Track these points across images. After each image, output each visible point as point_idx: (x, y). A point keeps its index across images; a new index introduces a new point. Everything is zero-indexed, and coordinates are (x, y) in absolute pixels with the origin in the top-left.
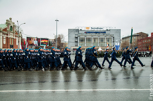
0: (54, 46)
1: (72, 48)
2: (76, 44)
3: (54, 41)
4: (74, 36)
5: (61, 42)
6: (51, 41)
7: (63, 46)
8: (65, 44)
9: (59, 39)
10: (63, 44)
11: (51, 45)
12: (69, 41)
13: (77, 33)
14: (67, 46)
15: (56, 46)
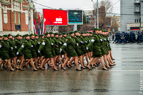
2: (137, 17)
3: (92, 14)
4: (133, 2)
5: (107, 15)
7: (110, 23)
8: (115, 18)
9: (101, 10)
10: (109, 19)
14: (118, 22)
15: (97, 24)
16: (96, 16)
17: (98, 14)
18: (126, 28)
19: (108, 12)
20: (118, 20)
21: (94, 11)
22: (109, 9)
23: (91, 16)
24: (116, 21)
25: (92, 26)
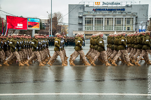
0: (47, 30)
1: (74, 33)
2: (80, 27)
3: (47, 22)
4: (77, 15)
5: (59, 24)
6: (43, 22)
7: (61, 30)
8: (64, 27)
9: (54, 20)
10: (60, 27)
11: (44, 29)
12: (69, 22)
13: (81, 11)
14: (67, 29)
15: (50, 30)
16: (50, 24)
17: (51, 23)
18: (73, 34)
19: (59, 21)
21: (48, 20)
22: (60, 19)
23: (46, 24)
24: (65, 29)
25: (47, 31)
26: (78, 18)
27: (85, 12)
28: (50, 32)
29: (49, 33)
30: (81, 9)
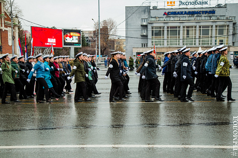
0: (93, 47)
1: (135, 51)
2: (144, 41)
3: (92, 35)
4: (139, 23)
5: (110, 38)
6: (86, 36)
7: (114, 46)
8: (119, 42)
9: (104, 31)
10: (113, 41)
11: (88, 45)
12: (126, 34)
13: (146, 16)
14: (123, 46)
15: (98, 48)
16: (98, 38)
17: (99, 36)
18: (132, 53)
19: (111, 33)
20: (123, 44)
21: (94, 32)
22: (112, 30)
23: (91, 37)
24: (120, 45)
25: (92, 49)
26: (140, 27)
27: (151, 17)
28: (98, 51)
29: (96, 52)
30: (144, 13)
